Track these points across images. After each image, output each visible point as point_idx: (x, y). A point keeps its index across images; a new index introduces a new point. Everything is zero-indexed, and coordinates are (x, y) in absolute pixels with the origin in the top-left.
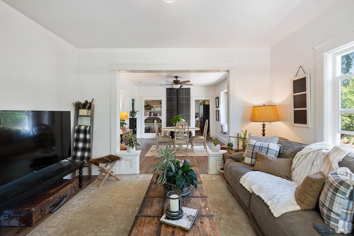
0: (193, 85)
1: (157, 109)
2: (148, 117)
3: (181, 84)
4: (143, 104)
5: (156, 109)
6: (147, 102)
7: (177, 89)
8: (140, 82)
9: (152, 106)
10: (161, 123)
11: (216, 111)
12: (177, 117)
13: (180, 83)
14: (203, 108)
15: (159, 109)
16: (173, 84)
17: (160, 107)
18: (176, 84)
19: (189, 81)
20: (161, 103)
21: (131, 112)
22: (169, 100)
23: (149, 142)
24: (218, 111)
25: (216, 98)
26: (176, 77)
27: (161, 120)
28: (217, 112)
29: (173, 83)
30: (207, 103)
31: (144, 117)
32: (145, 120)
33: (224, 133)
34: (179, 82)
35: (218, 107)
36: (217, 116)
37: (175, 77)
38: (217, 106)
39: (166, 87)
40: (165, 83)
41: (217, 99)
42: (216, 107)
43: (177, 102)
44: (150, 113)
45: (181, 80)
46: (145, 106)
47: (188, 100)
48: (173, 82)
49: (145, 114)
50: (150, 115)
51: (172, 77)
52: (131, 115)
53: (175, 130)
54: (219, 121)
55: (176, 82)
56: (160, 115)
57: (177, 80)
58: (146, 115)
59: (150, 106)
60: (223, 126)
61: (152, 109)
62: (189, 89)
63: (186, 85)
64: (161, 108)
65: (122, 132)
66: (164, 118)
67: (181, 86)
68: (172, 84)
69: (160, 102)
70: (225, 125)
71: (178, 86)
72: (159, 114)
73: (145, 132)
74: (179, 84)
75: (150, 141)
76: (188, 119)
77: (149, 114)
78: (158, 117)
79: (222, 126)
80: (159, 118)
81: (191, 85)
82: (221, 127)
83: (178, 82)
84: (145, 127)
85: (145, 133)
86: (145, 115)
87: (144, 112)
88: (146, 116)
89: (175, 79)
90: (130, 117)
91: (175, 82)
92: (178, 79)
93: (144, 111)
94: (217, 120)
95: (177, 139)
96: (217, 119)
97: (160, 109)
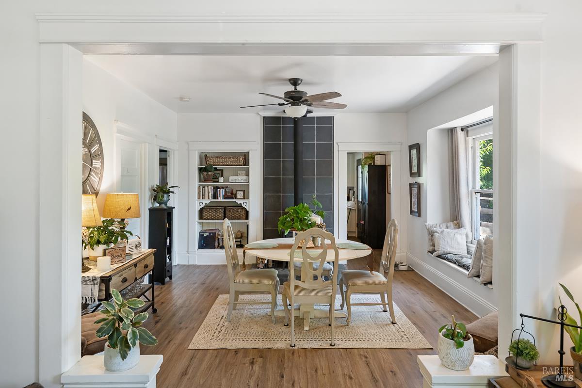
0: (346, 106)
1: (236, 180)
2: (208, 201)
3: (310, 105)
4: (195, 164)
5: (231, 178)
6: (205, 157)
7: (295, 121)
8: (181, 99)
9: (222, 171)
10: (247, 218)
11: (411, 185)
12: (296, 212)
13: (306, 100)
14: (367, 174)
15: (240, 179)
16: (283, 104)
17: (245, 172)
18: (293, 104)
19: (336, 95)
20: (246, 162)
21: (154, 190)
22: (271, 152)
23: (210, 278)
24: (419, 186)
25: (411, 148)
26: (295, 82)
27: (247, 212)
28: (415, 190)
29: (282, 101)
30: (379, 161)
31: (197, 203)
32: (201, 211)
33: (439, 256)
34: (303, 99)
35: (419, 174)
36: (415, 200)
37: (290, 80)
38: (415, 170)
39: (260, 114)
40: (260, 99)
41: (414, 152)
42: (412, 174)
43: (296, 158)
44: (216, 189)
45: (310, 91)
46: (200, 170)
47: (328, 151)
48: (283, 96)
49: (199, 193)
50: (215, 196)
51: (281, 80)
52: (155, 199)
53: (291, 256)
54: (420, 216)
55: (295, 98)
56: (246, 196)
57: (296, 91)
58: (203, 195)
59: (216, 168)
60: (436, 235)
61: (221, 179)
62: (331, 120)
63: (326, 106)
64: (247, 175)
65: (112, 263)
66: (254, 204)
67: (309, 112)
68: (279, 104)
69: (245, 158)
70: (442, 232)
71: (300, 111)
72: (240, 194)
73: (201, 246)
74: (302, 102)
75: (213, 275)
76: (327, 209)
77: (211, 193)
78: (238, 201)
79: (432, 234)
80: (240, 206)
81: (341, 106)
82: (427, 237)
83: (301, 98)
84: (200, 230)
85: (199, 248)
86: (201, 196)
87: (197, 187)
88: (201, 200)
89: (292, 88)
90: (153, 204)
91: (291, 98)
92: (299, 88)
93: (196, 183)
94: (412, 212)
95: (297, 288)
96: (415, 209)
97: (245, 178)
